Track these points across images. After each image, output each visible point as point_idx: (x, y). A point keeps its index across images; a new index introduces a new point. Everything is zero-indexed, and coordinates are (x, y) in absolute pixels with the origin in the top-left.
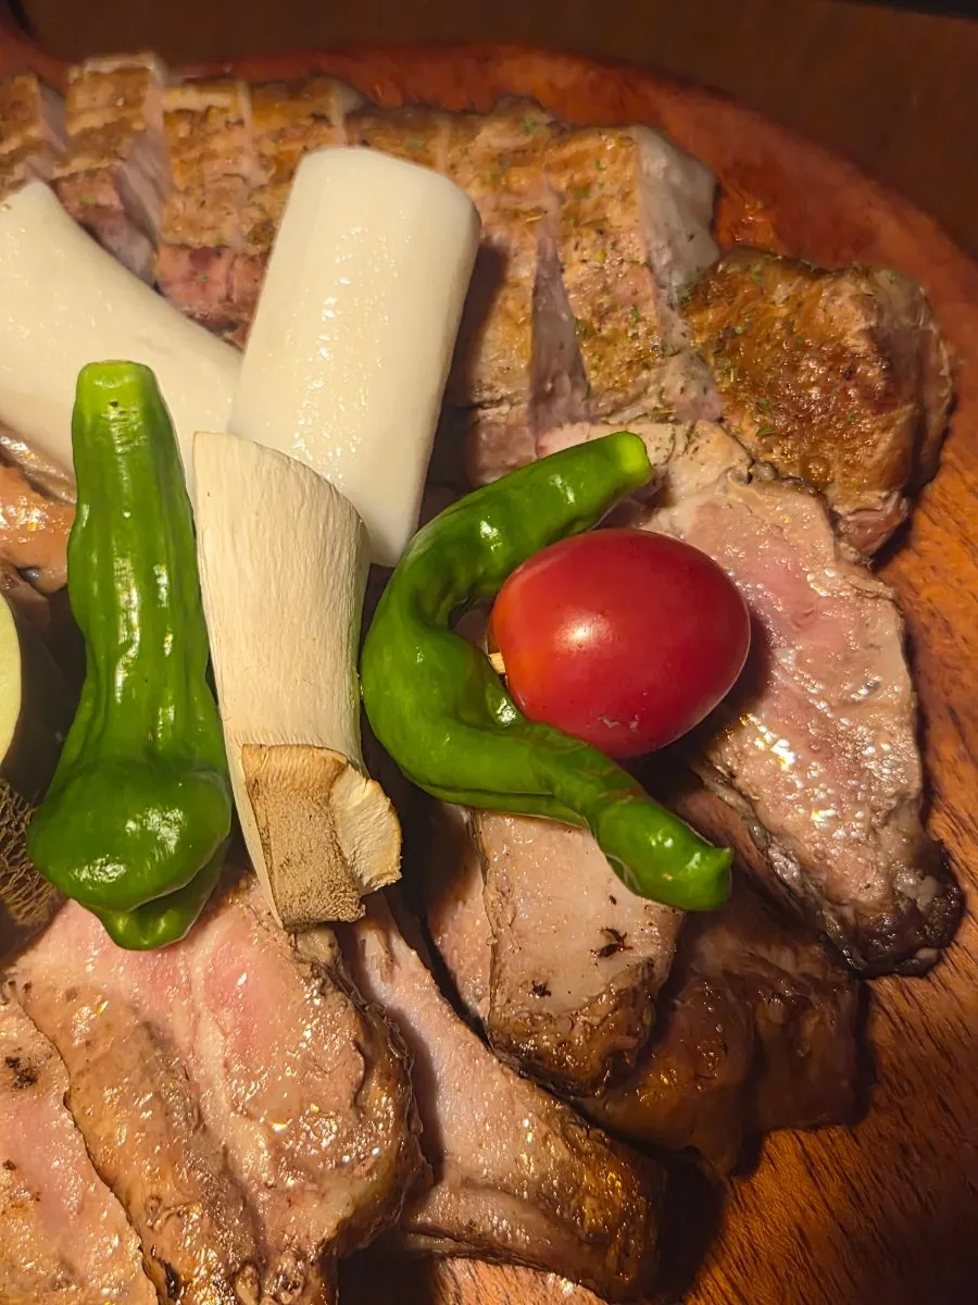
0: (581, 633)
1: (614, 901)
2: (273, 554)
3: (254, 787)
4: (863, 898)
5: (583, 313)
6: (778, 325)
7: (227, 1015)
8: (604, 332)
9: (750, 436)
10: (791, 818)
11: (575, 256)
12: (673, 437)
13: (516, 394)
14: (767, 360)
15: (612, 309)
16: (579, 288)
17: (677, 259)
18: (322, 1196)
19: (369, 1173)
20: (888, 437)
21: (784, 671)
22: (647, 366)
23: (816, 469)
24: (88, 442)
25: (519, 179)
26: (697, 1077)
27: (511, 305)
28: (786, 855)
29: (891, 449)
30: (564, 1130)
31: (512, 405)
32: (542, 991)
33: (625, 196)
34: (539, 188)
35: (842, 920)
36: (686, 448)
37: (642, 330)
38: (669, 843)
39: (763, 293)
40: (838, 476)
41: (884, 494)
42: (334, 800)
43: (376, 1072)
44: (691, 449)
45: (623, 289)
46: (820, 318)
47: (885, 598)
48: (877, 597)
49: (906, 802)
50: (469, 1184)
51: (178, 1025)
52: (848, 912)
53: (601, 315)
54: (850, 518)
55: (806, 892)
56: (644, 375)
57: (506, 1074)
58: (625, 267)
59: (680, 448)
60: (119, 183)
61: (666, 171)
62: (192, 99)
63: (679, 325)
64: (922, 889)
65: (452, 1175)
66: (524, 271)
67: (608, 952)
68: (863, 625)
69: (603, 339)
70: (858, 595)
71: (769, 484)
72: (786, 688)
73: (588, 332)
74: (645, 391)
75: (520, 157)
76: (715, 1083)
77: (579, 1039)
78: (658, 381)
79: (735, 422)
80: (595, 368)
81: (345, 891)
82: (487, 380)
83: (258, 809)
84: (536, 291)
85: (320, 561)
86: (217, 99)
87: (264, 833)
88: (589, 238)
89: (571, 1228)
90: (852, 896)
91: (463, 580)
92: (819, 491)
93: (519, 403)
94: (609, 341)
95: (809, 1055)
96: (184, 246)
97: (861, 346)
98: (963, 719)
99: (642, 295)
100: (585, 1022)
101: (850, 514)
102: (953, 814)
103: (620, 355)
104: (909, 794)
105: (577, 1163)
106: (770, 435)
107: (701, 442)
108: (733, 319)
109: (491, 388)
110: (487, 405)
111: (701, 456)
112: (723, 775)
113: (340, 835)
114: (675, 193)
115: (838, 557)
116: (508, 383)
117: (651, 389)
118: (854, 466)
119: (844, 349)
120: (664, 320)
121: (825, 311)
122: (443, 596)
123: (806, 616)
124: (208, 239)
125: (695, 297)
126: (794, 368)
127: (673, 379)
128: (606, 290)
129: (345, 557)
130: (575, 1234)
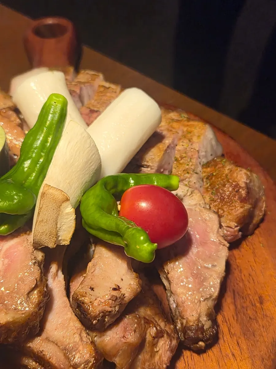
0: (144, 205)
1: (122, 280)
2: (76, 153)
3: (43, 194)
4: (190, 318)
5: (178, 156)
6: (224, 175)
7: (6, 261)
8: (181, 162)
9: (208, 199)
10: (179, 290)
11: (181, 144)
12: (188, 190)
13: (153, 166)
14: (218, 182)
15: (185, 157)
16: (179, 151)
17: (206, 156)
18: (6, 313)
20: (242, 210)
21: (193, 253)
22: (188, 173)
23: (221, 212)
25: (175, 125)
26: (124, 336)
27: (161, 146)
28: (174, 301)
29: (242, 213)
30: (81, 332)
31: (151, 169)
32: (92, 289)
33: (199, 136)
34: (181, 129)
35: (182, 324)
36: (190, 195)
37: (191, 164)
38: (142, 238)
39: (223, 167)
40: (225, 215)
41: (236, 224)
42: (62, 207)
43: (38, 289)
44: (191, 196)
45: (190, 154)
46: (235, 175)
47: (226, 246)
48: (224, 245)
49: (212, 299)
50: (48, 339)
52: (184, 321)
53: (182, 158)
54: (225, 228)
55: (175, 314)
56: (187, 175)
57: (72, 314)
58: (192, 150)
59: (189, 194)
60: (81, 89)
61: (211, 139)
62: (107, 85)
63: (200, 169)
64: (207, 323)
65: (44, 335)
66: (167, 142)
67: (114, 289)
68: (217, 251)
69: (179, 163)
70: (220, 243)
71: (207, 209)
72: (191, 257)
73: (176, 160)
74: (185, 179)
75: (178, 121)
76: (128, 340)
77: (96, 304)
78: (189, 178)
79: (205, 195)
80: (175, 168)
81: (53, 237)
82: (147, 159)
83: (42, 201)
84: (168, 147)
85: (87, 162)
86: (113, 86)
87: (40, 209)
88: (186, 141)
90: (187, 316)
91: (120, 188)
92: (220, 217)
93: (153, 169)
94: (181, 164)
95: (157, 352)
96: (90, 108)
97: (243, 185)
98: (236, 294)
99: (194, 157)
100: (100, 301)
101: (226, 227)
102: (224, 317)
103: (182, 168)
104: (213, 296)
105: (80, 343)
106: (213, 200)
107: (194, 194)
108: (214, 171)
109: (148, 162)
110: (145, 166)
111: (193, 197)
112: (166, 273)
113: (59, 219)
114: (212, 146)
115: (218, 232)
116: (152, 162)
117: (187, 179)
118: (230, 214)
119: (238, 184)
120: (197, 165)
121: (237, 173)
123: (204, 243)
124: (96, 109)
125: (207, 165)
126: (224, 185)
127: (194, 179)
128: (185, 153)
129: (93, 167)
130: (69, 362)
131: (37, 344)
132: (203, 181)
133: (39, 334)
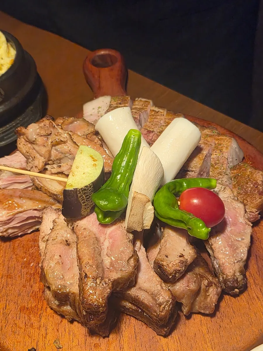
0: (195, 201)
1: (184, 250)
2: (149, 168)
3: (134, 198)
4: (228, 274)
5: (213, 163)
6: (247, 176)
7: (111, 241)
8: (215, 167)
9: (235, 193)
10: (220, 256)
11: (215, 153)
12: (221, 187)
13: (196, 171)
14: (243, 181)
15: (218, 163)
16: (213, 159)
17: (232, 161)
18: (117, 273)
19: (126, 273)
20: (260, 200)
21: (228, 231)
22: (221, 175)
23: (245, 202)
24: (127, 141)
25: (209, 139)
26: (188, 286)
27: (201, 156)
28: (217, 263)
29: (260, 202)
30: (161, 284)
31: (195, 173)
32: (167, 257)
33: (227, 148)
34: (213, 142)
35: (223, 278)
36: (223, 190)
37: (222, 168)
38: (201, 225)
39: (246, 170)
40: (249, 204)
41: (256, 210)
42: (146, 206)
43: (134, 257)
44: (224, 191)
45: (221, 161)
46: (255, 176)
47: (250, 226)
48: (249, 225)
49: (242, 261)
50: (140, 288)
51: (102, 239)
52: (225, 276)
53: (216, 164)
54: (249, 213)
55: (218, 272)
56: (220, 176)
57: (154, 273)
58: (223, 158)
59: (222, 190)
60: (140, 116)
61: (236, 148)
62: (157, 109)
63: (229, 171)
64: (240, 277)
65: (137, 286)
66: (205, 152)
67: (180, 256)
68: (244, 229)
69: (214, 168)
70: (245, 224)
71: (236, 200)
72: (227, 234)
73: (212, 166)
74: (219, 179)
75: (211, 136)
76: (191, 288)
77: (170, 266)
78: (222, 178)
79: (234, 190)
80: (212, 172)
81: (140, 224)
82: (192, 166)
83: (133, 202)
84: (206, 156)
85: (156, 174)
86: (161, 110)
87: (132, 207)
88: (218, 151)
89: (156, 300)
90: (226, 273)
91: (177, 189)
92: (245, 205)
93: (196, 173)
94: (215, 168)
95: (209, 295)
96: (147, 129)
97: (260, 183)
98: (258, 257)
99: (224, 163)
100: (173, 264)
101: (249, 212)
102: (250, 273)
103: (217, 171)
104: (243, 259)
105: (162, 290)
106: (239, 194)
107: (226, 190)
108: (239, 173)
109: (192, 168)
110: (190, 171)
111: (225, 192)
112: (210, 244)
113: (144, 213)
114: (236, 153)
115: (244, 216)
116: (195, 168)
117: (220, 179)
118: (252, 203)
119: (257, 182)
120: (227, 169)
121: (256, 175)
122: (173, 190)
123: (235, 224)
124: (151, 130)
125: (233, 168)
126: (247, 183)
127: (225, 179)
128: (218, 160)
129: (159, 176)
130: (156, 302)
131: (133, 292)
132: (231, 180)
133: (134, 286)
